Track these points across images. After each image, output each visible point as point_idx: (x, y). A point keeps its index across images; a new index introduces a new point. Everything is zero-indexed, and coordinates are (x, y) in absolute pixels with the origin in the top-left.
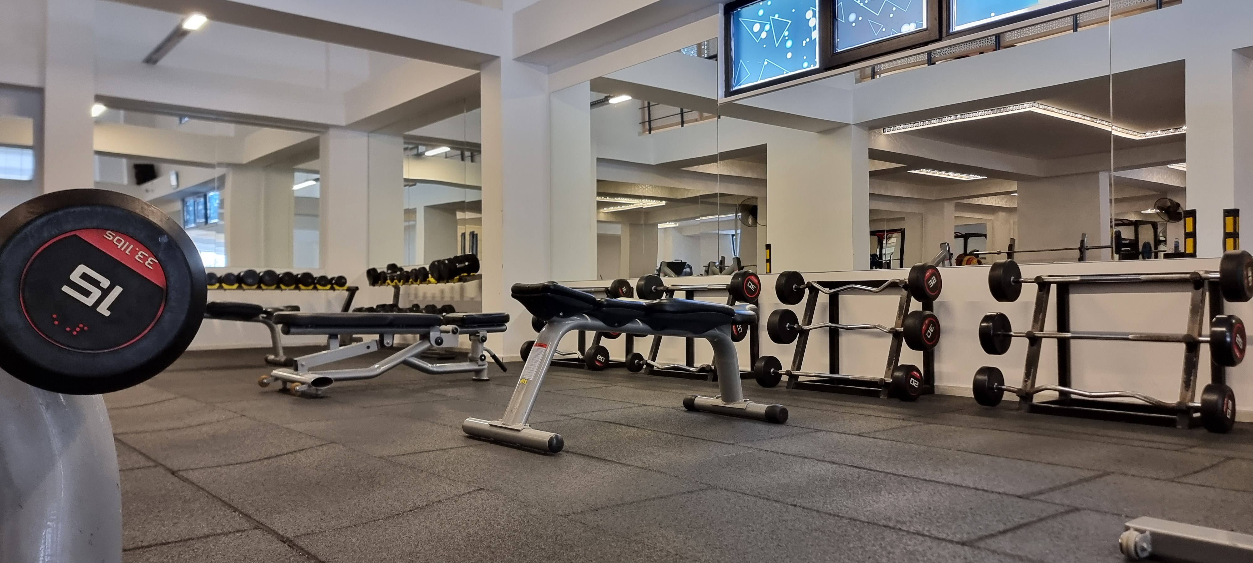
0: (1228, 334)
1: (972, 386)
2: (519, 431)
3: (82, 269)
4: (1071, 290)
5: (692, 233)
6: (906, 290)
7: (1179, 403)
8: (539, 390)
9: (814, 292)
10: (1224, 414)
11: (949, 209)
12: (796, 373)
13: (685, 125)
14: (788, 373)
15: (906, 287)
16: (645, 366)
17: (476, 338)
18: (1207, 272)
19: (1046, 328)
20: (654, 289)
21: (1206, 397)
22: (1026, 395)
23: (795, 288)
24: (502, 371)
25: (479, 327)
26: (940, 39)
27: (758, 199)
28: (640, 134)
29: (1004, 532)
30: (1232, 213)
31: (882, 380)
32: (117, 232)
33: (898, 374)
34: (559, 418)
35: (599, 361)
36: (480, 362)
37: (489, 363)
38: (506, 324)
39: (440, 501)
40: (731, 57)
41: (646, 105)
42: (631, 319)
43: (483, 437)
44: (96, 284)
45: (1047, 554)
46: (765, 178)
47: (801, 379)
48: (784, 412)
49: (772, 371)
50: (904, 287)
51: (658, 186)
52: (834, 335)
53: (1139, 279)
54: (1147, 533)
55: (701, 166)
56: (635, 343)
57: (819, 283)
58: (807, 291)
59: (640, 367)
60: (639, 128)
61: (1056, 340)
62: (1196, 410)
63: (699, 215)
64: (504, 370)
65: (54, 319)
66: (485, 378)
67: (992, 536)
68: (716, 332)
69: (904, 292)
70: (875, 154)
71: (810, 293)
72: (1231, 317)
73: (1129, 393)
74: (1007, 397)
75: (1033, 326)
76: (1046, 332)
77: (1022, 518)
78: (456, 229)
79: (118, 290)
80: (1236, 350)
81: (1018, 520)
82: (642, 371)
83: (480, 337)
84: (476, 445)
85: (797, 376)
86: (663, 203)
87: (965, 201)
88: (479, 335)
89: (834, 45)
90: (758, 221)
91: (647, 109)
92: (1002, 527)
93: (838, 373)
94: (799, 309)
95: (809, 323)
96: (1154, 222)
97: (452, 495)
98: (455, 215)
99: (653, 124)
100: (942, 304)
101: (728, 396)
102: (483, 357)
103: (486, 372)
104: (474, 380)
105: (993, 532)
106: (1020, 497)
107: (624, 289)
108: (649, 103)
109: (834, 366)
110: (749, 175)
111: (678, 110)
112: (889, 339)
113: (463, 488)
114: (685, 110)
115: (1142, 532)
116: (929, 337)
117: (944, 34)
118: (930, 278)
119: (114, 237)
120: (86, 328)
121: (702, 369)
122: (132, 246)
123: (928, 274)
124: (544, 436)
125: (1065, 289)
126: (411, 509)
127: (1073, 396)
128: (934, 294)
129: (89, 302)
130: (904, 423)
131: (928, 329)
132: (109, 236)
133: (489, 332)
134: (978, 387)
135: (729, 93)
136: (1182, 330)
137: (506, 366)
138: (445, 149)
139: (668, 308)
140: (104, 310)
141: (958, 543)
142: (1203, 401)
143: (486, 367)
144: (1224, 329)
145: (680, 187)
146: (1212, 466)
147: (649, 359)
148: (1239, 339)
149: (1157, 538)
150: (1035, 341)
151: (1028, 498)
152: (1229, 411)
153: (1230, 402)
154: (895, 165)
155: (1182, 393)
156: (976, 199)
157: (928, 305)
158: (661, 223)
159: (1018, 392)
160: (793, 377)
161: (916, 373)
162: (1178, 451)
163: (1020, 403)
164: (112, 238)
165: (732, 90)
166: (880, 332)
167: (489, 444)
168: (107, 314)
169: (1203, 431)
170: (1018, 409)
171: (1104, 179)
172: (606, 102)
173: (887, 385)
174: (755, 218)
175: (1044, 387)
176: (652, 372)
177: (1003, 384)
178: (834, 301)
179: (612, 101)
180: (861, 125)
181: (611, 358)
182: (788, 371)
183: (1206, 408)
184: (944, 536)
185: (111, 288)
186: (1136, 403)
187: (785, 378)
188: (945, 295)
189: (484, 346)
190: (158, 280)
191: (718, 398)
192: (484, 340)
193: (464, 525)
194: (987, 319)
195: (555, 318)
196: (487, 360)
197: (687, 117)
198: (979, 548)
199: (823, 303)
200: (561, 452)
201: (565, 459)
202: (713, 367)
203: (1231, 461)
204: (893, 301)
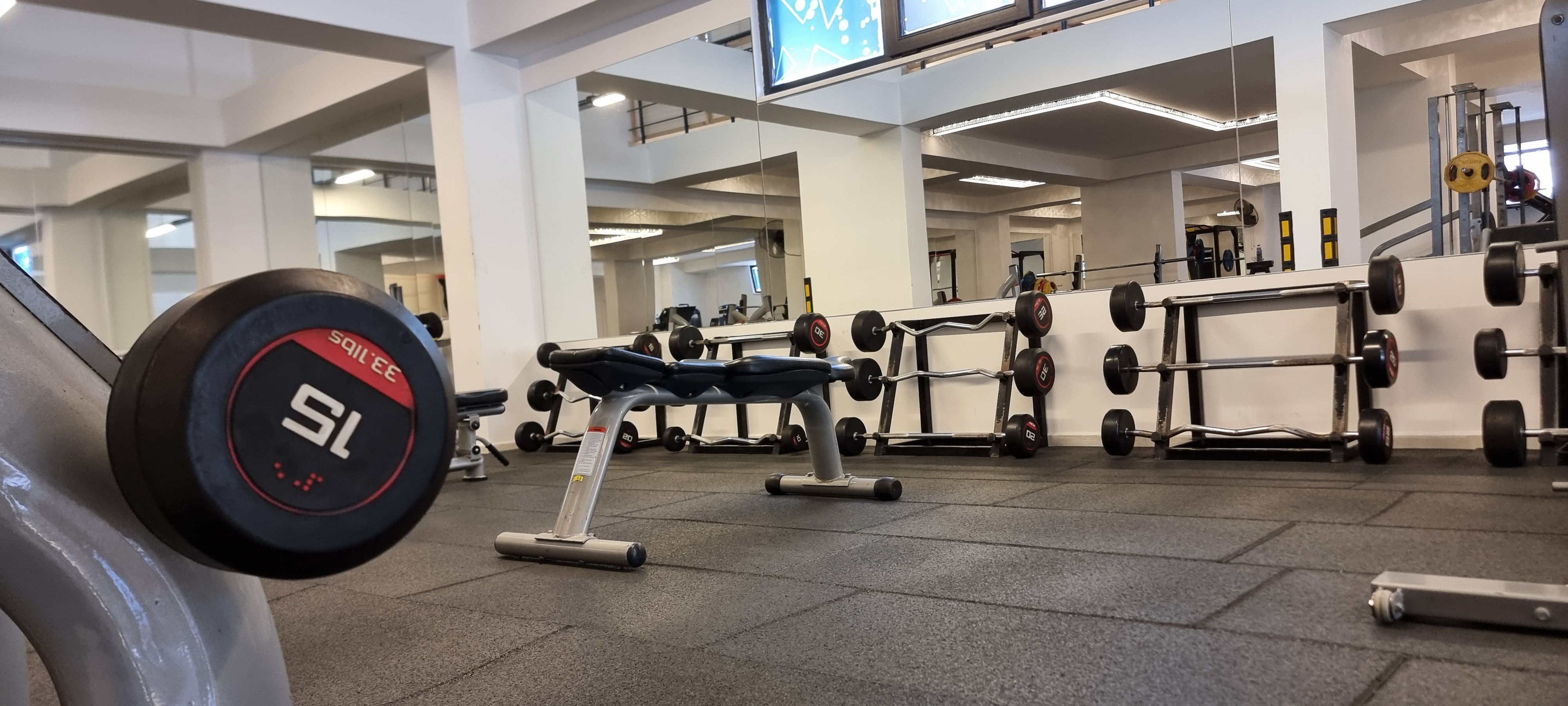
0: (1381, 351)
1: (1100, 434)
2: (581, 543)
3: (306, 391)
4: (1199, 312)
5: (695, 270)
6: (1012, 325)
7: (1333, 433)
8: (601, 488)
9: (898, 333)
10: (1383, 442)
11: (1003, 223)
12: (886, 435)
13: (690, 130)
14: (876, 436)
15: (1011, 321)
16: (688, 443)
17: (465, 425)
18: (1351, 282)
19: (1177, 359)
20: (692, 344)
21: (1363, 424)
22: (1161, 439)
23: (875, 332)
24: (502, 465)
25: (468, 409)
26: (1030, 18)
27: (784, 223)
28: (631, 144)
29: (1229, 606)
30: (1329, 214)
31: (992, 435)
32: (346, 330)
33: (1012, 427)
34: (612, 520)
35: (626, 442)
36: (473, 457)
37: (484, 455)
38: (503, 403)
39: (518, 649)
40: (770, 44)
41: (637, 106)
42: (706, 387)
43: (525, 556)
44: (325, 410)
45: (1291, 627)
46: (795, 195)
47: (891, 442)
48: (897, 485)
49: (855, 435)
50: (1008, 321)
51: (654, 211)
52: (924, 385)
53: (1280, 295)
54: (1399, 591)
55: (712, 182)
56: (668, 414)
57: (904, 323)
58: (890, 335)
59: (682, 444)
60: (629, 137)
61: (1186, 372)
62: (1352, 438)
63: (706, 245)
64: (506, 463)
65: (277, 471)
66: (482, 477)
67: (1218, 613)
68: (807, 393)
69: (1010, 328)
70: (929, 161)
71: (895, 336)
72: (1382, 332)
73: (1278, 426)
74: (1139, 442)
75: (1164, 359)
76: (1179, 363)
77: (1240, 587)
78: (382, 279)
79: (355, 418)
80: (1391, 369)
81: (1235, 591)
82: (685, 449)
83: (471, 423)
84: (522, 568)
85: (887, 439)
86: (660, 232)
87: (1020, 214)
88: (469, 421)
89: (900, 27)
90: (786, 250)
91: (638, 111)
92: (1224, 602)
93: (932, 432)
94: (882, 357)
95: (896, 374)
96: (1235, 227)
97: (532, 640)
98: (380, 260)
99: (647, 131)
100: (1052, 338)
101: (824, 472)
102: (477, 450)
103: (481, 469)
104: (465, 480)
105: (1218, 609)
106: (1219, 562)
107: (651, 347)
108: (640, 103)
109: (926, 423)
110: (772, 192)
111: (679, 111)
112: (997, 384)
113: (543, 630)
114: (689, 111)
115: (1393, 590)
116: (1043, 379)
117: (1036, 11)
118: (1039, 309)
119: (342, 339)
120: (320, 480)
121: (765, 440)
122: (366, 351)
123: (1037, 304)
124: (621, 547)
125: (1193, 311)
126: (482, 664)
127: (1208, 435)
128: (1045, 327)
129: (320, 439)
130: (1038, 485)
131: (1041, 370)
132: (336, 338)
133: (482, 415)
134: (1108, 435)
135: (769, 89)
136: (1329, 348)
137: (506, 457)
138: (367, 174)
139: (752, 369)
140: (339, 449)
141: (1187, 626)
142: (1361, 430)
143: (482, 461)
144: (1377, 346)
145: (683, 210)
146: (1396, 503)
147: (693, 433)
148: (1392, 357)
149: (1409, 595)
150: (1166, 375)
151: (1227, 562)
152: (1387, 438)
153: (1388, 428)
154: (945, 173)
155: (1334, 423)
156: (1032, 211)
157: (1035, 343)
158: (656, 258)
159: (1153, 436)
160: (881, 441)
161: (1031, 424)
162: (1349, 488)
163: (1155, 448)
164: (339, 340)
165: (773, 85)
166: (982, 377)
167: (538, 565)
168: (344, 454)
169: (1360, 463)
170: (1154, 457)
171: (1177, 179)
172: (589, 105)
173: (999, 440)
174: (780, 246)
175: (1182, 429)
176: (698, 449)
177: (1134, 429)
178: (921, 344)
179: (597, 102)
180: (910, 126)
181: (640, 436)
182: (875, 434)
183: (1365, 436)
184: (1168, 620)
185: (346, 415)
186: (1282, 437)
187: (872, 443)
188: (1057, 327)
189: (477, 435)
190: (404, 397)
191: (810, 475)
192: (476, 426)
193: (568, 677)
194: (1111, 353)
195: (613, 393)
196: (482, 452)
197: (692, 120)
198: (1214, 630)
199: (908, 347)
200: (642, 566)
201: (652, 574)
202: (780, 437)
203: (1412, 495)
204: (996, 340)
